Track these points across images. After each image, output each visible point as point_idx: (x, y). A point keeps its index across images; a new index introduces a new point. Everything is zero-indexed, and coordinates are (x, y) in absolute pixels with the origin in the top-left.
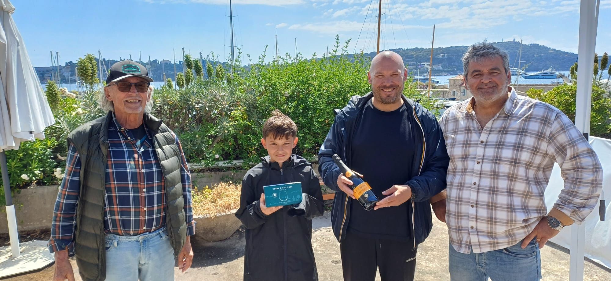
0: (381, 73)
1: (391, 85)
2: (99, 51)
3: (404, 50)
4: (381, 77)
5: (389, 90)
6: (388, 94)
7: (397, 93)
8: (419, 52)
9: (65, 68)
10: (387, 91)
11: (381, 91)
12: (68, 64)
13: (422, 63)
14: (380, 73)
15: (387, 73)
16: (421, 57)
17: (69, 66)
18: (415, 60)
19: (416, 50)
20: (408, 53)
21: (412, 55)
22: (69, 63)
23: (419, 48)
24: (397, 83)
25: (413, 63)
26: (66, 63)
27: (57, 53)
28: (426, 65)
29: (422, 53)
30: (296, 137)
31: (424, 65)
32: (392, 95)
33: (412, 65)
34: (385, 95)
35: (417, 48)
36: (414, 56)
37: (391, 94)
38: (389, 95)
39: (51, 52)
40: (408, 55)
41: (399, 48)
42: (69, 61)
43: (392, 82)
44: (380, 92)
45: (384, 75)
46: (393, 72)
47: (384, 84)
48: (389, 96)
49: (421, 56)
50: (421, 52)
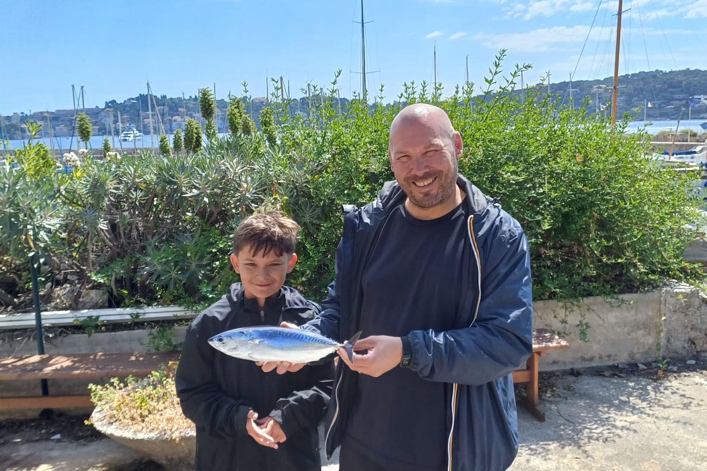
0: (404, 153)
1: (426, 173)
2: (148, 84)
3: (666, 73)
4: (404, 159)
5: (426, 183)
6: (425, 190)
7: (442, 186)
8: (693, 76)
9: (105, 111)
10: (422, 184)
11: (413, 186)
12: (110, 104)
13: (696, 97)
14: (401, 153)
15: (416, 151)
16: (695, 86)
17: (110, 107)
18: (685, 90)
19: (687, 72)
20: (672, 79)
21: (681, 82)
22: (110, 102)
23: (692, 69)
24: (439, 168)
25: (682, 96)
26: (106, 102)
27: (82, 87)
28: (702, 99)
29: (696, 79)
30: (294, 254)
31: (700, 99)
32: (434, 192)
33: (681, 100)
34: (421, 193)
35: (688, 69)
36: (684, 83)
37: (432, 190)
38: (428, 192)
39: (73, 86)
40: (672, 82)
41: (657, 71)
42: (111, 100)
43: (426, 167)
44: (410, 189)
45: (410, 155)
46: (426, 148)
47: (413, 173)
48: (427, 194)
49: (696, 83)
50: (695, 77)
